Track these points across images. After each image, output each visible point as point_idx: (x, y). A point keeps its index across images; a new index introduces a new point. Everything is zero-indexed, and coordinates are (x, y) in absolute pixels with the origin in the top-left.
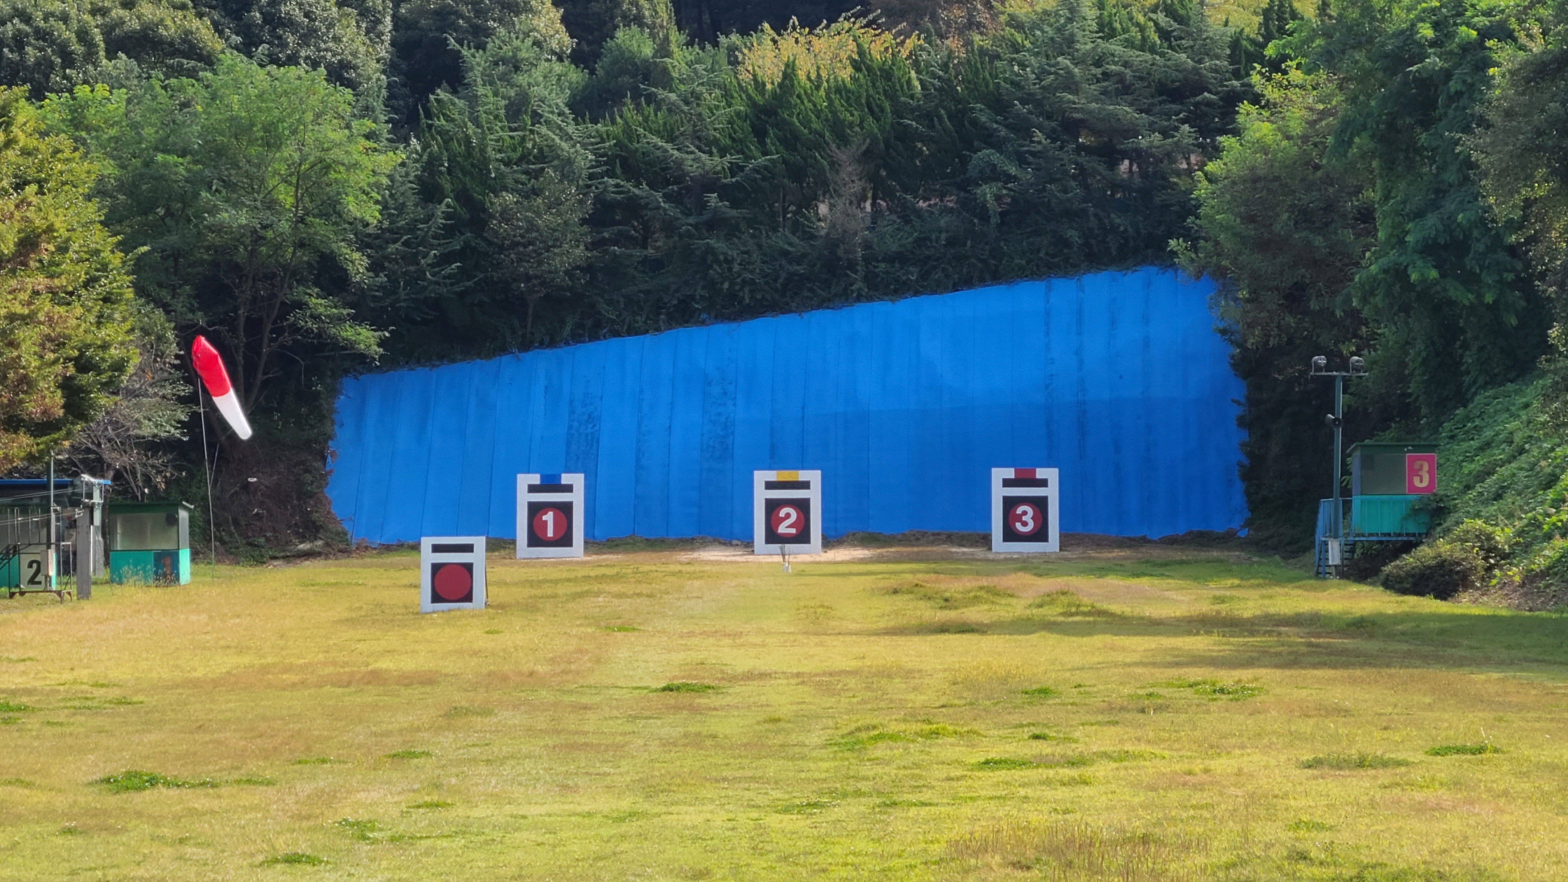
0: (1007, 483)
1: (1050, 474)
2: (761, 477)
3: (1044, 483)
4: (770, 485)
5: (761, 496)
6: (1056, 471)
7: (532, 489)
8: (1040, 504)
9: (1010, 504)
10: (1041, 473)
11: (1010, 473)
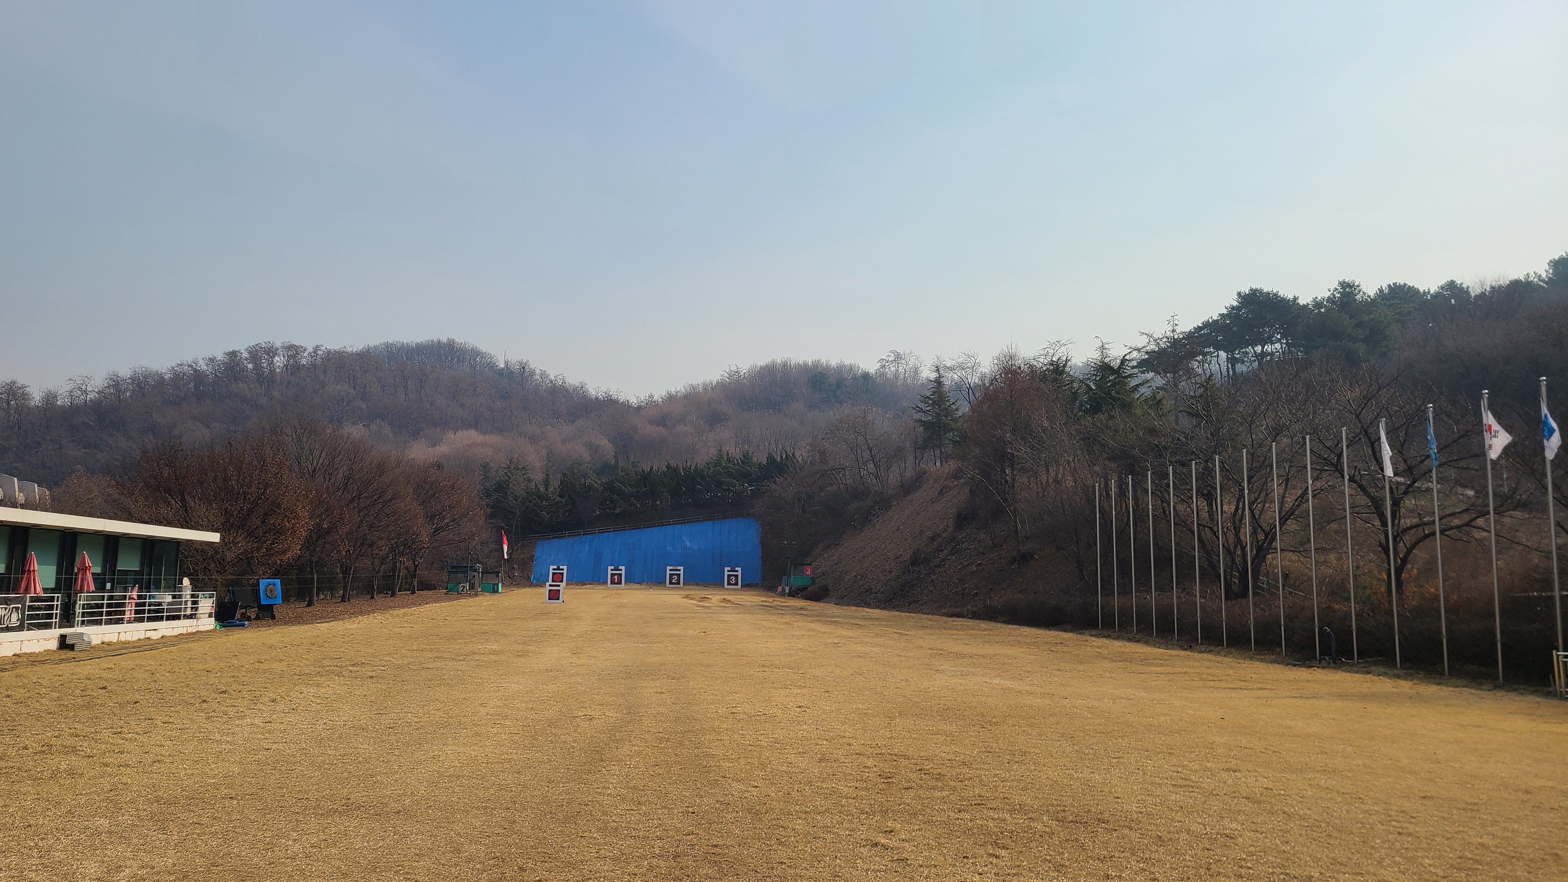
0: (728, 571)
1: (739, 569)
2: (668, 568)
3: (737, 571)
4: (670, 570)
5: (668, 572)
6: (740, 568)
7: (612, 570)
8: (736, 576)
9: (729, 576)
10: (737, 569)
11: (729, 569)
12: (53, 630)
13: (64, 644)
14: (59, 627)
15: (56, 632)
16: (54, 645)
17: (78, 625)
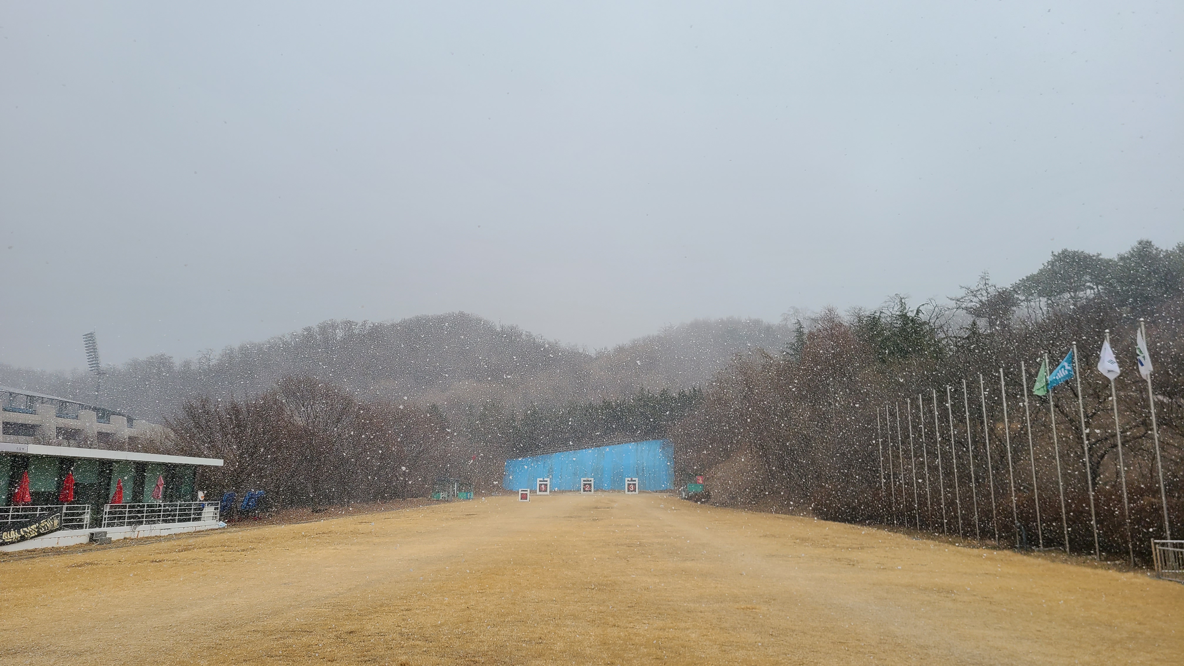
12: (84, 529)
13: (92, 538)
14: (89, 528)
15: (87, 531)
16: (85, 540)
17: (104, 526)
